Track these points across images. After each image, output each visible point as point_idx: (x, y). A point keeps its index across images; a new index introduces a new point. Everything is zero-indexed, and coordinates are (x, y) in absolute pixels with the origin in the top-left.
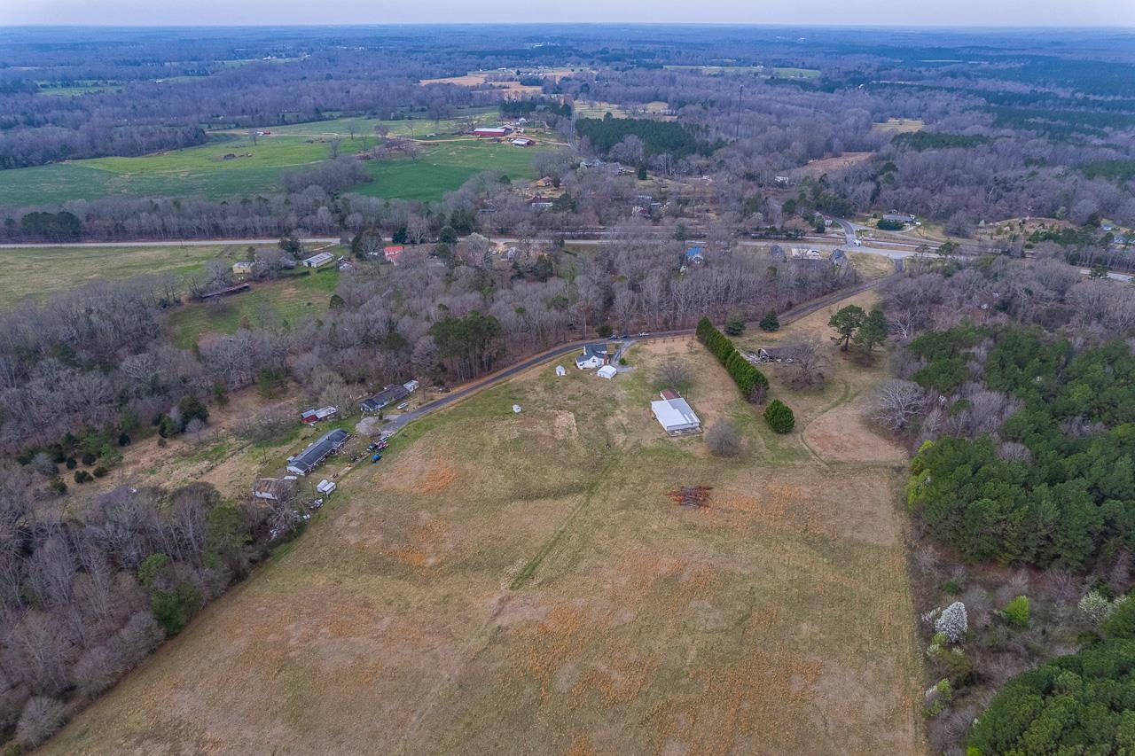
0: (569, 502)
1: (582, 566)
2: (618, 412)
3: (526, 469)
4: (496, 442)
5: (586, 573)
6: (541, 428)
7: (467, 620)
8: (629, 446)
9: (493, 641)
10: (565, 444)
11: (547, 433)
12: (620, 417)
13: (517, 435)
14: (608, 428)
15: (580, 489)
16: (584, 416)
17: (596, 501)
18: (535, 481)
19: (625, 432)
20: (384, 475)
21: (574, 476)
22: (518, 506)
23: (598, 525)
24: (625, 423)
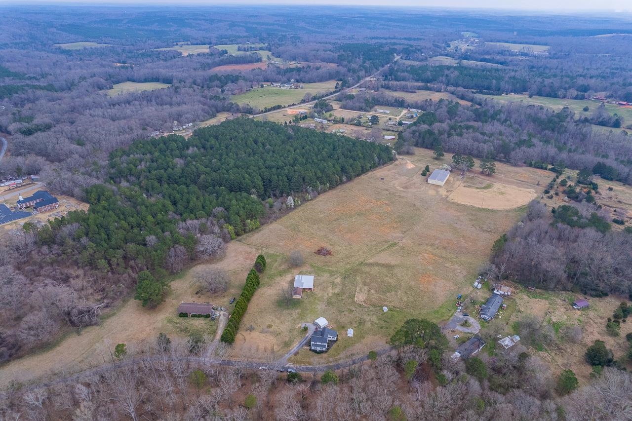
0: (371, 261)
1: (374, 243)
2: (330, 295)
3: (387, 276)
4: (399, 293)
5: (373, 241)
6: (375, 296)
7: (413, 239)
8: (336, 276)
9: (405, 232)
10: (365, 284)
11: (372, 291)
12: (331, 291)
13: (388, 294)
14: (341, 287)
15: (366, 264)
16: (349, 297)
17: (361, 260)
18: (384, 270)
19: (333, 282)
20: (453, 289)
21: (367, 269)
22: (393, 263)
23: (364, 252)
24: (331, 288)
